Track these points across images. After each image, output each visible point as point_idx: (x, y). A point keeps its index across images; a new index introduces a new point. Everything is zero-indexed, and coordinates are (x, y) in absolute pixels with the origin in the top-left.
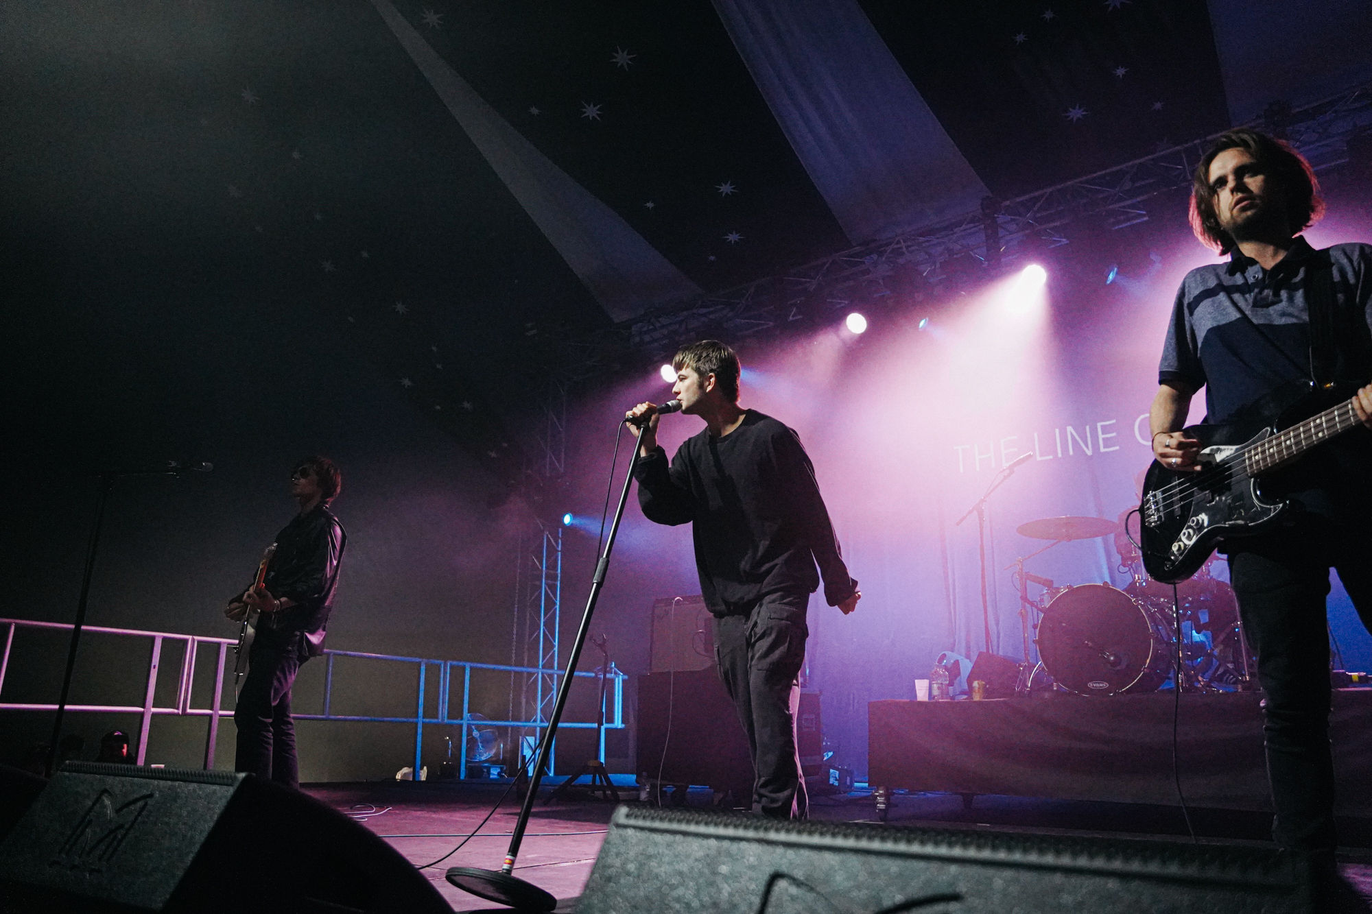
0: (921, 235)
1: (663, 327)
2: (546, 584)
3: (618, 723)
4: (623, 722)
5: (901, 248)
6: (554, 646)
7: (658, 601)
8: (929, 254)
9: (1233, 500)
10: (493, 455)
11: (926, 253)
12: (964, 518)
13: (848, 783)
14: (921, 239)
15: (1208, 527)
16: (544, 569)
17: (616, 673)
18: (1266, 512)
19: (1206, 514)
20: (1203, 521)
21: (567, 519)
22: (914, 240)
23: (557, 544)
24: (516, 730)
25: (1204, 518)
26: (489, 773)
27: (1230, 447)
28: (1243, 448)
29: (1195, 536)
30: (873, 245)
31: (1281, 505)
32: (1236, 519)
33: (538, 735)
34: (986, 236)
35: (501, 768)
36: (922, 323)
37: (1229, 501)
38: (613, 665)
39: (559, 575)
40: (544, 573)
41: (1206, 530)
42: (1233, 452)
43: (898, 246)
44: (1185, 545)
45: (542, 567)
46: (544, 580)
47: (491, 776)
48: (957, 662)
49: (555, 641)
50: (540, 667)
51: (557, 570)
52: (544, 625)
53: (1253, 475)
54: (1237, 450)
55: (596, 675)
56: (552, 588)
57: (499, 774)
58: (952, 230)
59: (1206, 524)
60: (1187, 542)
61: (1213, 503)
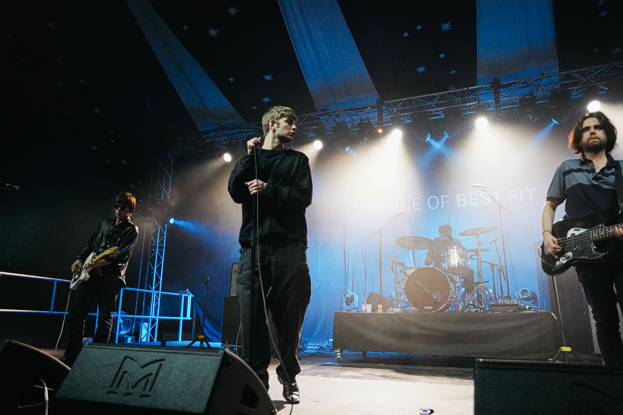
0: (349, 110)
1: (225, 135)
2: (158, 250)
3: (188, 317)
4: (190, 317)
5: (340, 114)
6: (160, 280)
7: (234, 263)
8: (352, 119)
9: (583, 249)
10: (133, 186)
11: (351, 118)
12: (374, 235)
13: (305, 347)
14: (348, 112)
15: (572, 257)
16: (158, 243)
17: (189, 294)
18: (598, 255)
19: (572, 252)
20: (570, 255)
21: (172, 221)
22: (346, 112)
23: (164, 232)
24: (139, 320)
25: (570, 254)
26: (127, 340)
27: (584, 229)
28: (590, 231)
29: (566, 260)
30: (327, 112)
31: (604, 254)
32: (585, 256)
33: (150, 322)
34: (378, 114)
35: (133, 338)
36: (347, 149)
37: (582, 249)
38: (188, 290)
39: (164, 247)
40: (158, 245)
41: (571, 258)
42: (585, 231)
43: (339, 113)
44: (562, 263)
45: (156, 242)
46: (157, 249)
47: (128, 342)
48: (352, 296)
49: (160, 277)
50: (153, 290)
51: (164, 244)
52: (156, 270)
53: (593, 241)
54: (586, 231)
55: (180, 294)
56: (161, 252)
57: (131, 340)
58: (362, 110)
59: (571, 256)
60: (562, 262)
61: (575, 249)
